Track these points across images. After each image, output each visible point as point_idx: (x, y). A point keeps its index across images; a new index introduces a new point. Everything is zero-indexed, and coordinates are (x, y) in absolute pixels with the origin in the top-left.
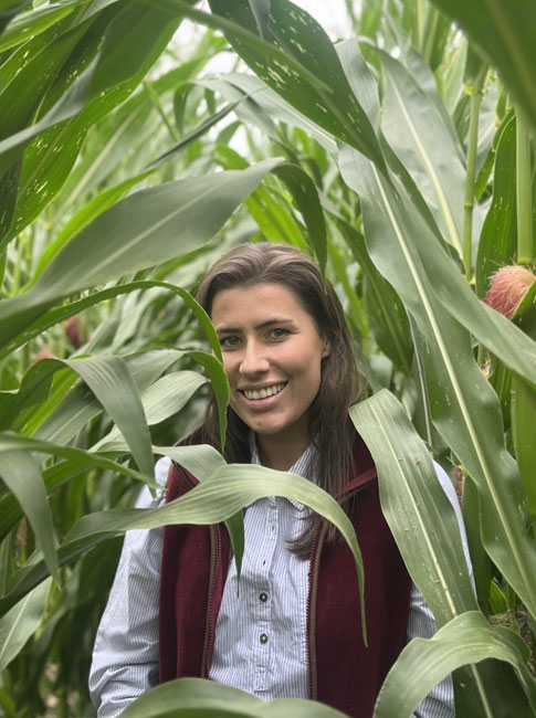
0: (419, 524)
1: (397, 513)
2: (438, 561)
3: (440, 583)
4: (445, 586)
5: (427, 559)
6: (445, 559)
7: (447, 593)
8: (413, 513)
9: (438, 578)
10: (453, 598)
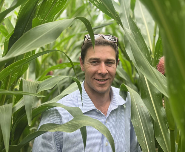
0: (141, 125)
1: (135, 120)
2: (146, 136)
3: (146, 143)
4: (147, 144)
5: (142, 135)
6: (147, 136)
7: (147, 146)
8: (139, 121)
9: (145, 141)
10: (149, 148)
